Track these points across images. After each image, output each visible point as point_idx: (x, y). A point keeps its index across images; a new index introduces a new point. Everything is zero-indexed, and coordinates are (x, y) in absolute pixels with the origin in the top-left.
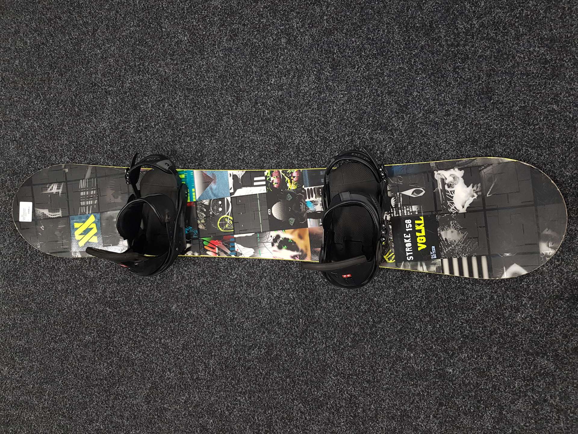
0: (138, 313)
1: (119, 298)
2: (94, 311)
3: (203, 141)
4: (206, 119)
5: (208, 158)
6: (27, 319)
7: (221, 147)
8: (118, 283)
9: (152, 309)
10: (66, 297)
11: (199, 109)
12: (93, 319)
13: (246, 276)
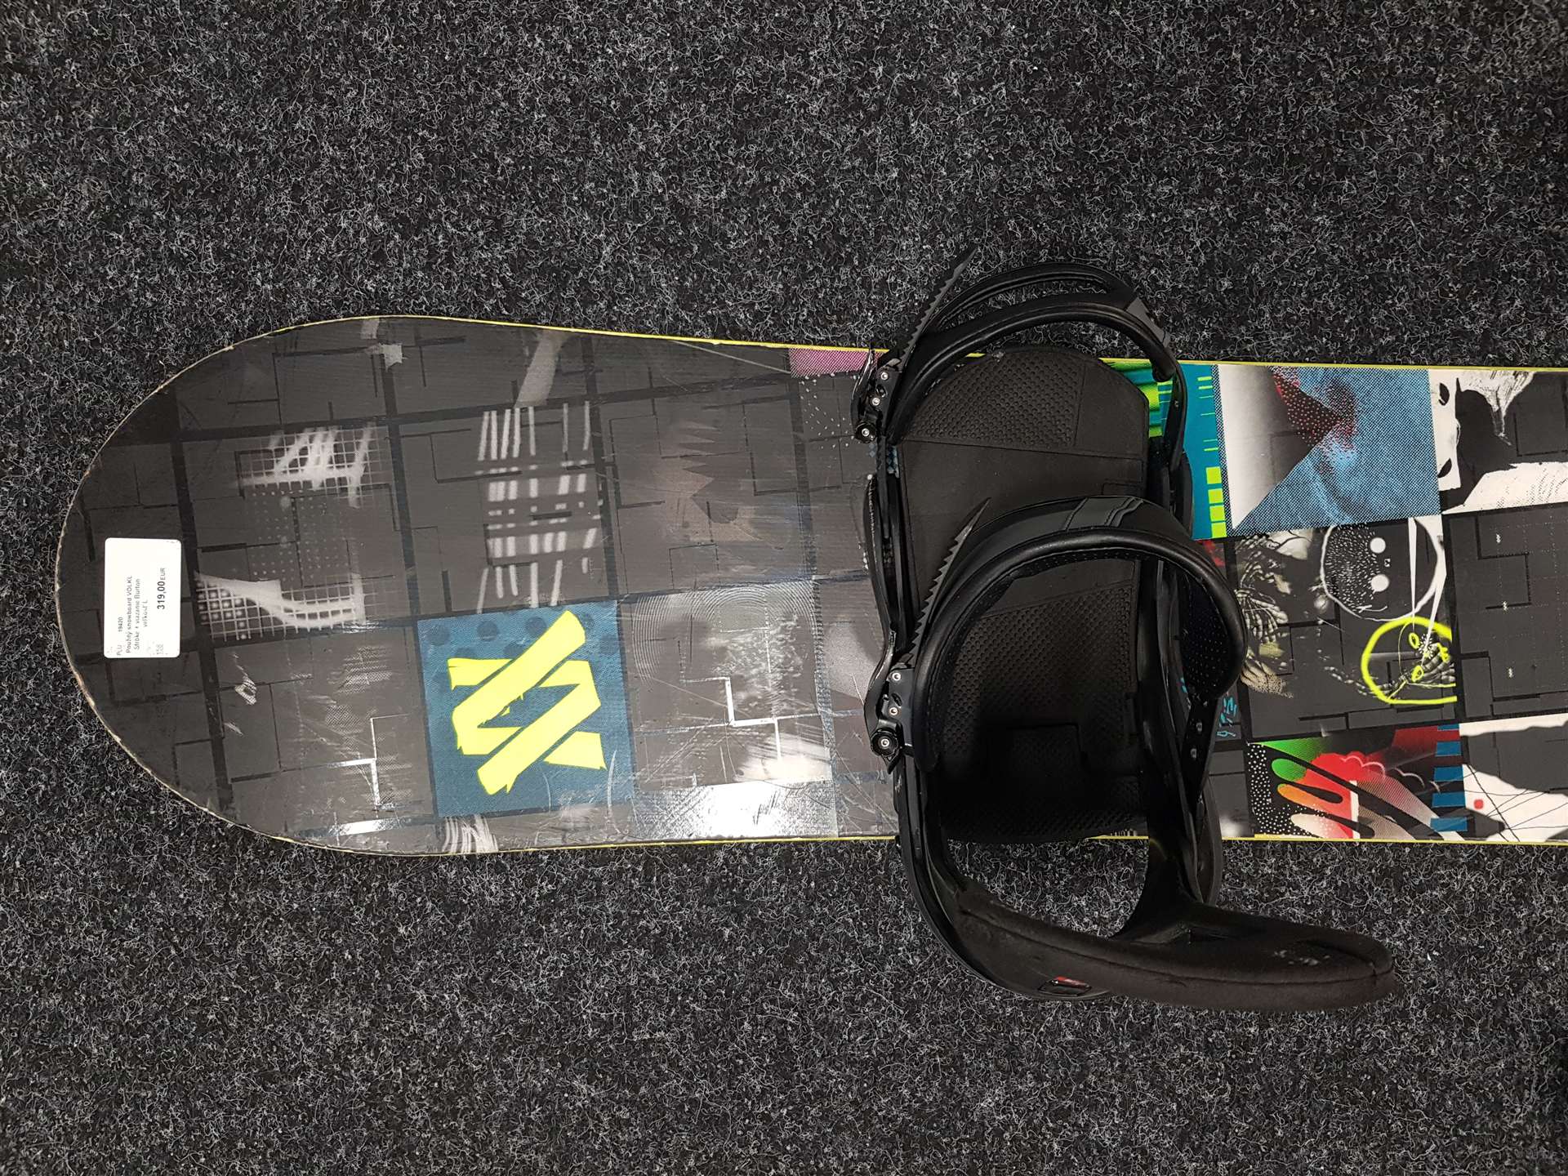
0: (765, 1117)
1: (653, 1029)
2: (491, 1090)
3: (1259, 209)
4: (1289, 94)
5: (1274, 311)
6: (50, 1114)
7: (1359, 257)
8: (659, 950)
9: (854, 1103)
10: (314, 1004)
11: (1250, 27)
12: (480, 1134)
13: (1432, 967)
